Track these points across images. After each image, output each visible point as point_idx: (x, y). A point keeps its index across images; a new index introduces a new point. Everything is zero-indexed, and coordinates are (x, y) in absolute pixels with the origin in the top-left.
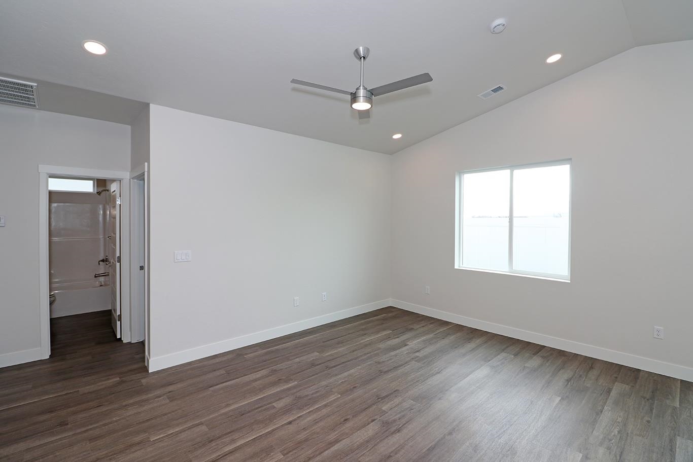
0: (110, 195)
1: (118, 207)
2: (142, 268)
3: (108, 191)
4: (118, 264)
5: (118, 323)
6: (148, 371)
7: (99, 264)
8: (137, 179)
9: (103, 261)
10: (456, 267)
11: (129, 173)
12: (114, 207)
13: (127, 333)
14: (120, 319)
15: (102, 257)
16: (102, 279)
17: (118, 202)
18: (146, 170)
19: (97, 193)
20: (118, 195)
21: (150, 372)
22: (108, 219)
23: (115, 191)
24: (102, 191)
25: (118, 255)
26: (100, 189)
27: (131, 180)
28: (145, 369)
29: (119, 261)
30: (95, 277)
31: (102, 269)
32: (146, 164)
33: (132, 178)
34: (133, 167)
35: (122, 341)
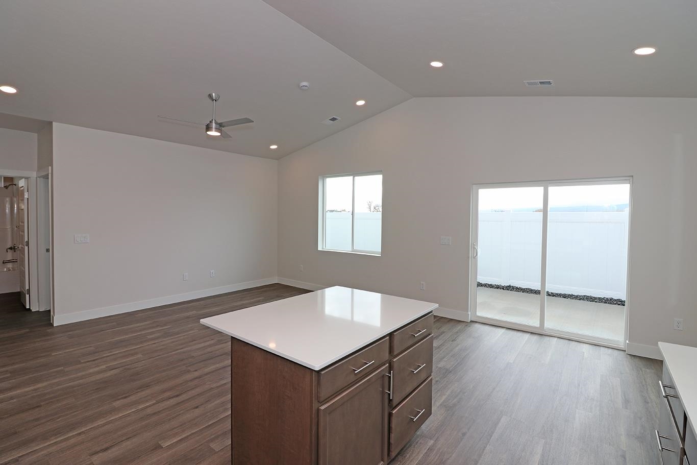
0: (18, 189)
1: (26, 201)
2: (48, 250)
3: (15, 185)
4: (26, 248)
5: (27, 296)
6: (53, 325)
7: (7, 251)
8: (43, 178)
9: (11, 248)
10: (320, 248)
11: (35, 173)
12: (23, 200)
13: (35, 304)
14: (29, 293)
15: (9, 245)
16: (10, 265)
17: (26, 196)
18: (50, 172)
19: (4, 187)
20: (26, 190)
21: (54, 325)
22: (16, 211)
23: (23, 187)
24: (10, 185)
25: (26, 240)
26: (7, 184)
27: (38, 178)
28: (52, 325)
29: (28, 245)
30: (3, 263)
31: (10, 256)
32: (50, 167)
33: (39, 177)
34: (40, 168)
35: (31, 310)
